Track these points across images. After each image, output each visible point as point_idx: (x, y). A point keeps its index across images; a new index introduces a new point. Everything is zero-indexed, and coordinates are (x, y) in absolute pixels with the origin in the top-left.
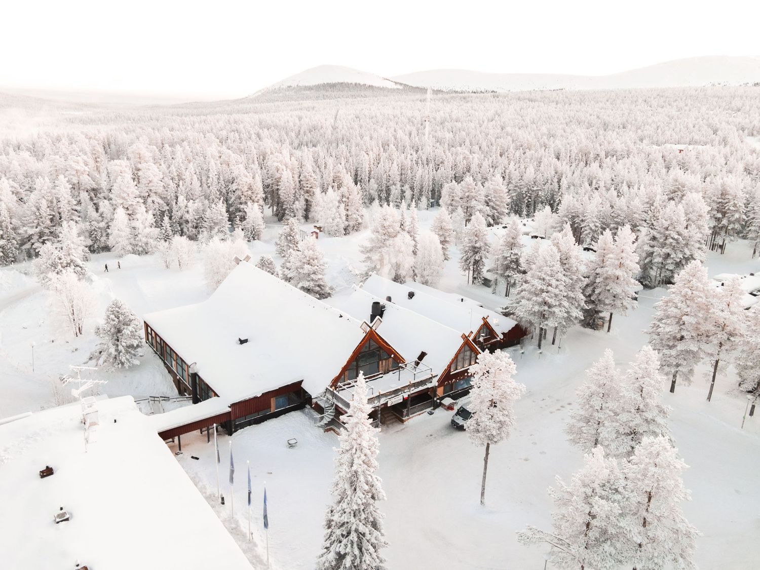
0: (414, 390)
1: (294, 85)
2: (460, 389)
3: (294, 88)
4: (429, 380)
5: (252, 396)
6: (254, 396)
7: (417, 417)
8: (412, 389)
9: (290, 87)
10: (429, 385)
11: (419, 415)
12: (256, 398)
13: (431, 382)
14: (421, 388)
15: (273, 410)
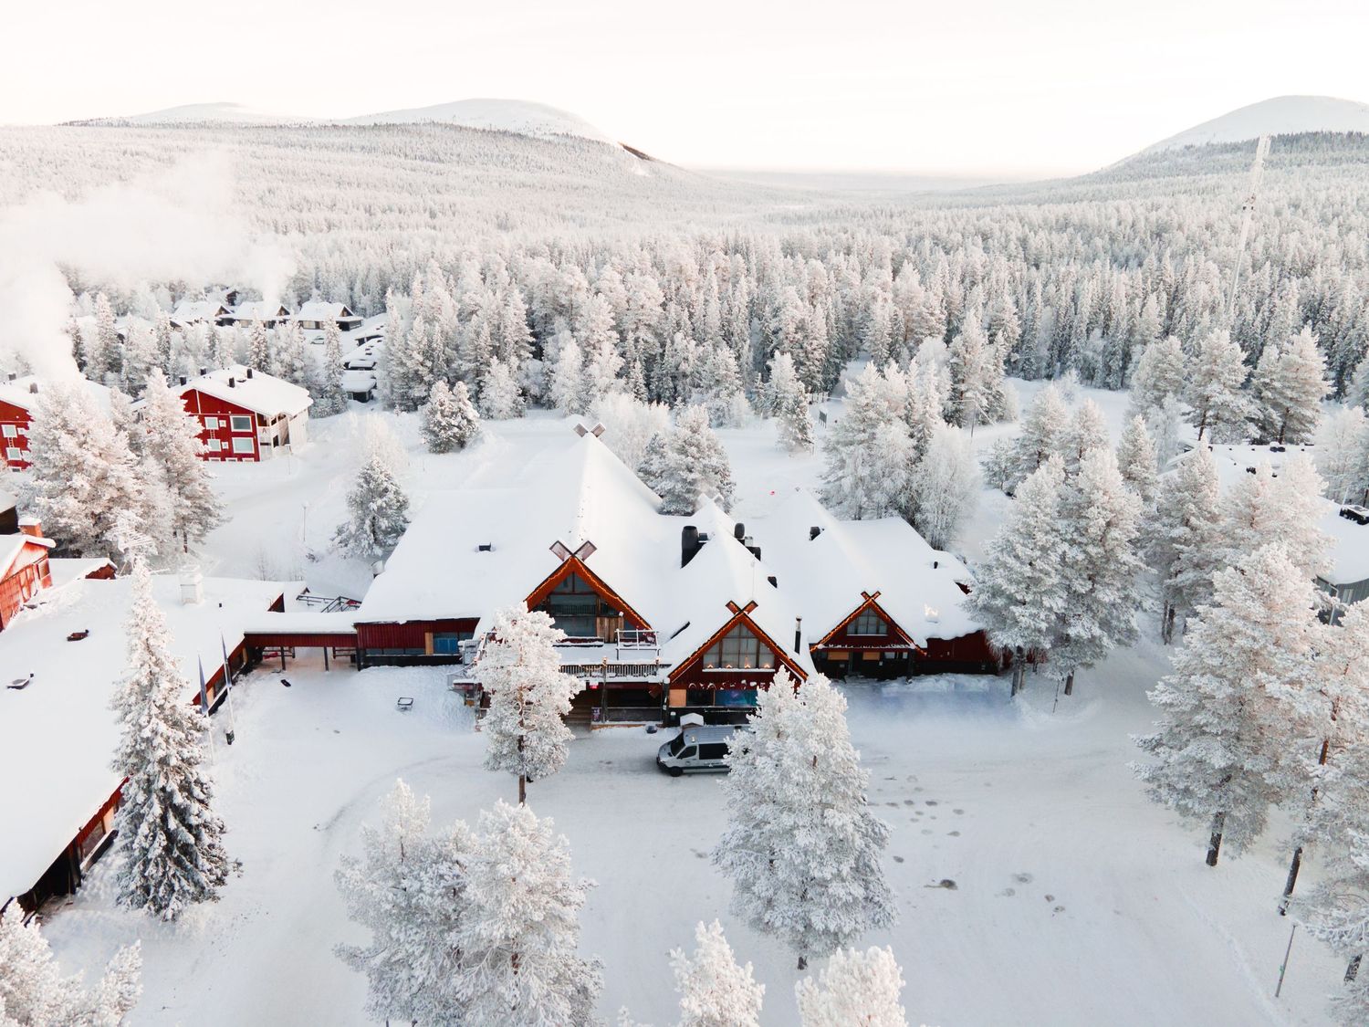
0: (611, 678)
1: (1200, 142)
2: (730, 706)
3: (1199, 150)
4: (653, 668)
5: (390, 619)
6: (394, 620)
7: (622, 728)
8: (608, 675)
9: (1188, 148)
10: (651, 679)
11: (629, 726)
12: (395, 625)
13: (655, 674)
14: (630, 678)
15: (429, 651)
